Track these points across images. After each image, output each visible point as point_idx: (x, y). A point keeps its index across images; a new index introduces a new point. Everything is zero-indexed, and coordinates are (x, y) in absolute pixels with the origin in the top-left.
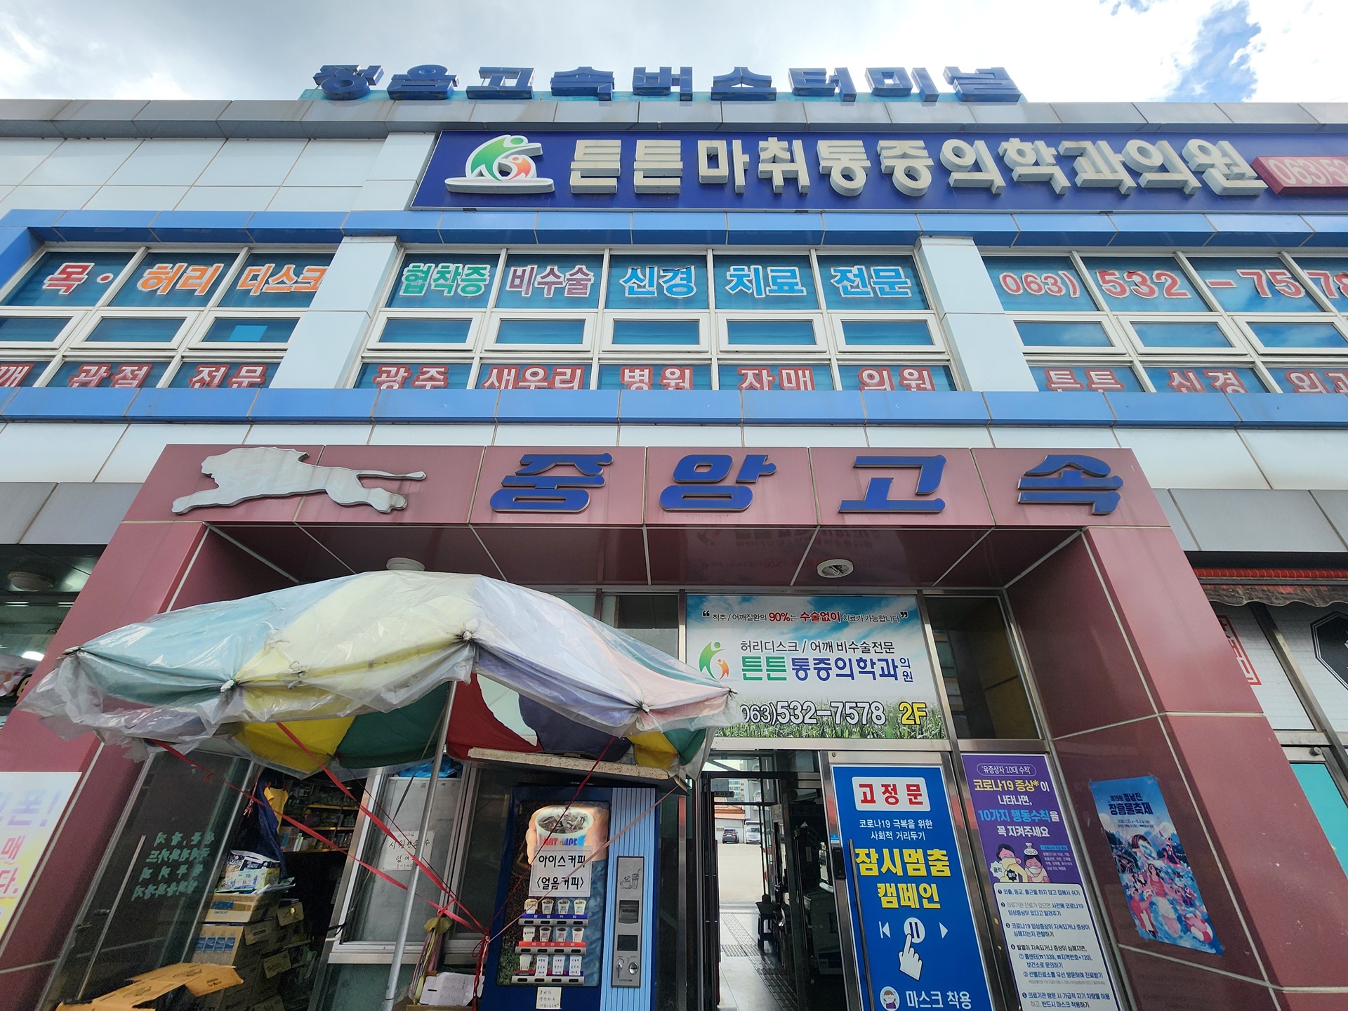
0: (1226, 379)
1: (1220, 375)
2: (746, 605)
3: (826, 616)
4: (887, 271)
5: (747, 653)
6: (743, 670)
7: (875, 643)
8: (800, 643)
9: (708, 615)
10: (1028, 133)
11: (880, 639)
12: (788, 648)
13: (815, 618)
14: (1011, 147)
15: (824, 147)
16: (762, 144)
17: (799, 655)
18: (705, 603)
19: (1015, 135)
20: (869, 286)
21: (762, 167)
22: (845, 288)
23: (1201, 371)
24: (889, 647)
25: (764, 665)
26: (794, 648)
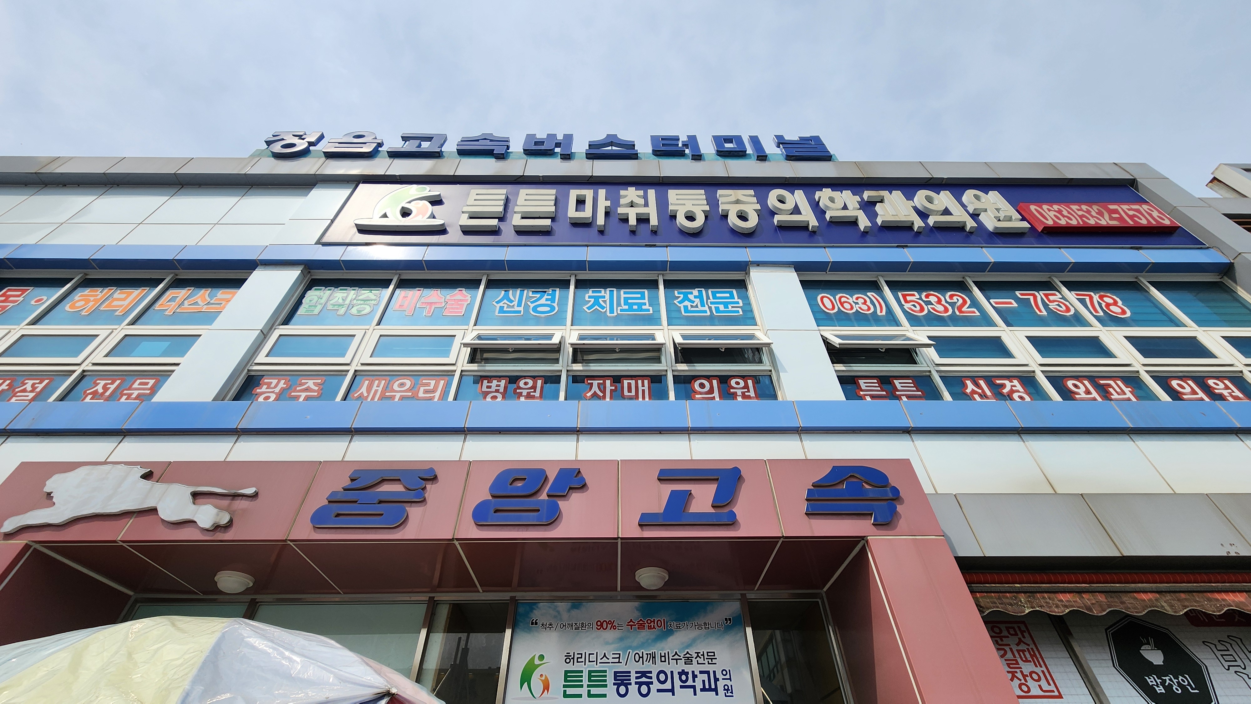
0: (1012, 386)
1: (1006, 382)
2: (575, 612)
3: (652, 624)
4: (723, 294)
5: (570, 667)
6: (564, 686)
7: (698, 653)
8: (624, 654)
9: (536, 624)
10: (837, 184)
11: (703, 649)
12: (611, 660)
13: (641, 627)
14: (824, 195)
15: (673, 194)
16: (622, 192)
17: (622, 668)
18: (534, 611)
19: (827, 185)
20: (707, 306)
21: (621, 210)
22: (686, 307)
23: (990, 379)
24: (711, 657)
25: (585, 680)
26: (617, 660)
